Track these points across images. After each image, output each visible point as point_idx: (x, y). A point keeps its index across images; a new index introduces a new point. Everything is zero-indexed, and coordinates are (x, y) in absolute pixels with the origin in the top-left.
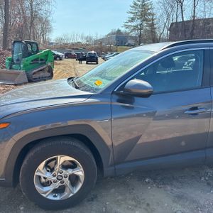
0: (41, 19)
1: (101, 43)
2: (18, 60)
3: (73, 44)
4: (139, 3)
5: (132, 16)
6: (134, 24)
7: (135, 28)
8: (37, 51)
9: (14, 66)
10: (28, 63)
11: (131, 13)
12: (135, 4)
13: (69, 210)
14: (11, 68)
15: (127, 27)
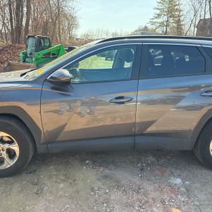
0: (65, 16)
2: (31, 54)
5: (158, 12)
6: (160, 20)
7: (162, 24)
8: (50, 46)
9: (27, 59)
10: (40, 57)
11: (158, 9)
13: (6, 179)
14: (24, 61)
15: (153, 23)
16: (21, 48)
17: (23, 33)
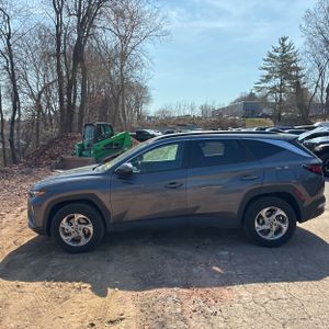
1: (221, 115)
2: (88, 146)
3: (179, 118)
4: (278, 54)
5: (266, 73)
6: (271, 84)
7: (273, 90)
8: (112, 134)
9: (84, 152)
10: (100, 148)
11: (266, 69)
12: (271, 56)
14: (81, 155)
15: (259, 90)
16: (75, 138)
17: (76, 117)
